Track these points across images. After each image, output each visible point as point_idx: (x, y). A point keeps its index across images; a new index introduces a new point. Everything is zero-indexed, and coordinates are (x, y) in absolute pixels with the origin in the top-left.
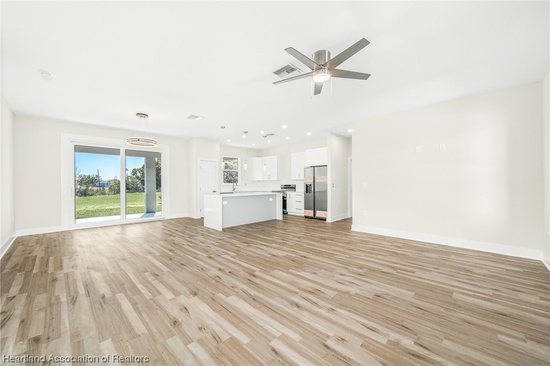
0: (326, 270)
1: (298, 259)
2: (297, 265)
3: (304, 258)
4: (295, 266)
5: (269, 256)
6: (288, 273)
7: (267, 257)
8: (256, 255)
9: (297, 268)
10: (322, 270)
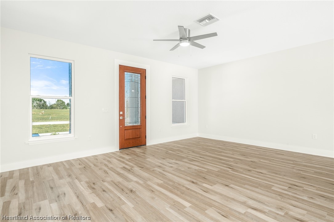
0: (180, 170)
1: (200, 180)
2: (201, 174)
3: (194, 181)
4: (203, 173)
5: (232, 186)
6: (208, 169)
7: (233, 184)
8: (246, 186)
9: (201, 172)
10: (183, 170)
